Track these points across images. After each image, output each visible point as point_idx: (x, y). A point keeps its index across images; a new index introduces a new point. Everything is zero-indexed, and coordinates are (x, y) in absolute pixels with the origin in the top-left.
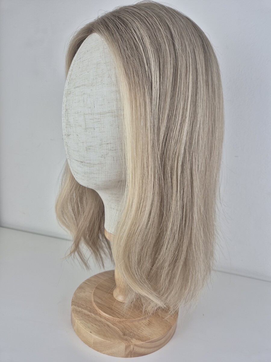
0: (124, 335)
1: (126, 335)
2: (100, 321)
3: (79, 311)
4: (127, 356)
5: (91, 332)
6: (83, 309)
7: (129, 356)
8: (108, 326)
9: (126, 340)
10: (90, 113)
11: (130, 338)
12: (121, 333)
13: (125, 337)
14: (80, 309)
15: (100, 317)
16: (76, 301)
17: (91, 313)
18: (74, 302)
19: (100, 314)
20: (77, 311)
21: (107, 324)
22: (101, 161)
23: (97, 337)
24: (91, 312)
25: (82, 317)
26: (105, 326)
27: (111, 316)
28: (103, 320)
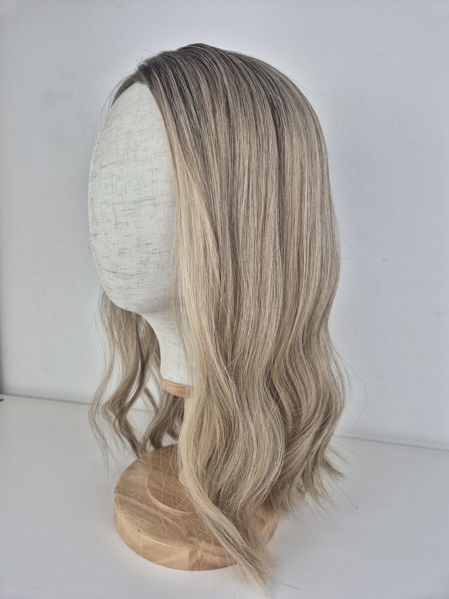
4: (192, 568)
7: (196, 568)
10: (121, 201)
22: (141, 270)
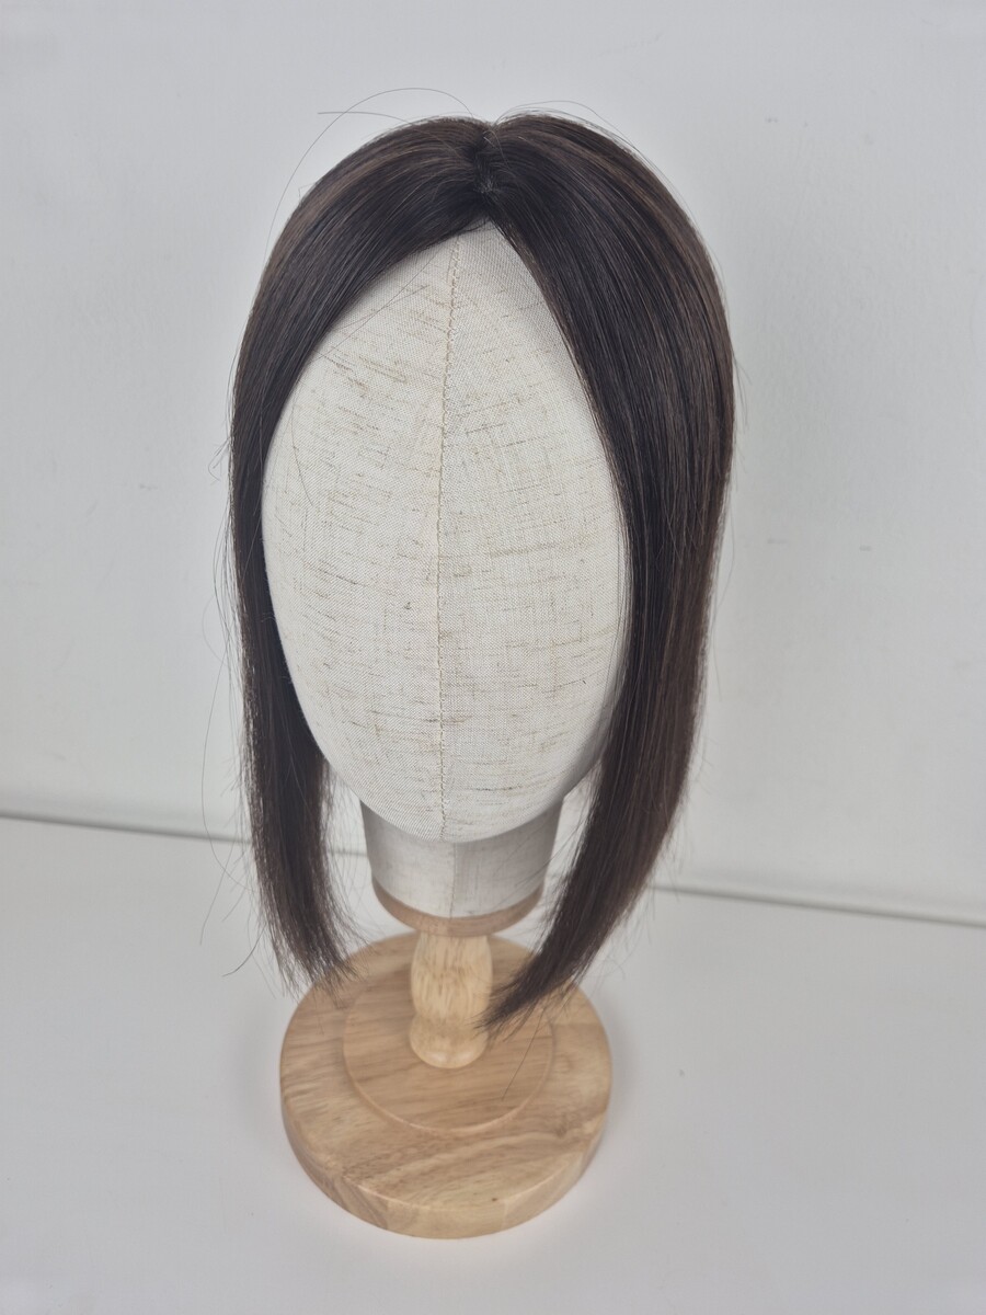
0: (560, 1132)
1: (565, 1131)
2: (481, 1155)
3: (401, 1181)
5: (494, 1200)
6: (402, 1168)
8: (510, 1147)
9: (576, 1140)
11: (576, 1131)
12: (551, 1137)
13: (569, 1136)
14: (394, 1173)
15: (467, 1144)
16: (352, 1164)
17: (437, 1156)
18: (353, 1172)
19: (457, 1139)
20: (395, 1186)
21: (503, 1146)
23: (518, 1196)
24: (430, 1156)
25: (426, 1187)
26: (502, 1155)
27: (494, 1118)
28: (483, 1146)
